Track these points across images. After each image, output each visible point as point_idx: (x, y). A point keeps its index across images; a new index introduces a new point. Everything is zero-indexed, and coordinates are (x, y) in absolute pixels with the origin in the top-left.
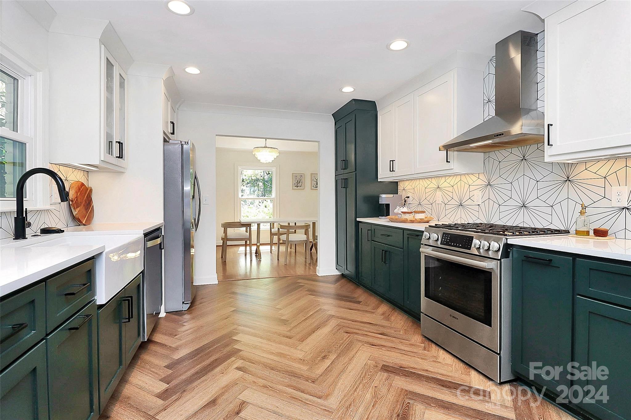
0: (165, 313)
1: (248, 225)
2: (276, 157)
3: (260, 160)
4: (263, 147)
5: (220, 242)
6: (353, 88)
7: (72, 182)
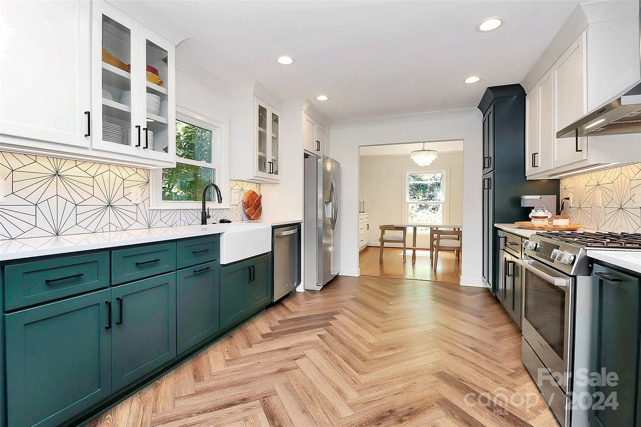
0: (304, 290)
1: (403, 229)
2: (434, 160)
3: (418, 164)
4: (421, 151)
5: (378, 243)
6: (479, 78)
7: (247, 191)
